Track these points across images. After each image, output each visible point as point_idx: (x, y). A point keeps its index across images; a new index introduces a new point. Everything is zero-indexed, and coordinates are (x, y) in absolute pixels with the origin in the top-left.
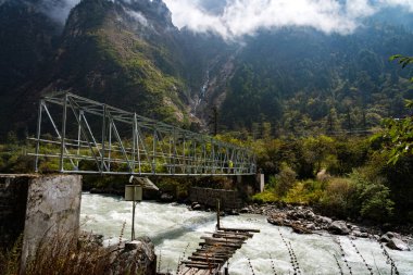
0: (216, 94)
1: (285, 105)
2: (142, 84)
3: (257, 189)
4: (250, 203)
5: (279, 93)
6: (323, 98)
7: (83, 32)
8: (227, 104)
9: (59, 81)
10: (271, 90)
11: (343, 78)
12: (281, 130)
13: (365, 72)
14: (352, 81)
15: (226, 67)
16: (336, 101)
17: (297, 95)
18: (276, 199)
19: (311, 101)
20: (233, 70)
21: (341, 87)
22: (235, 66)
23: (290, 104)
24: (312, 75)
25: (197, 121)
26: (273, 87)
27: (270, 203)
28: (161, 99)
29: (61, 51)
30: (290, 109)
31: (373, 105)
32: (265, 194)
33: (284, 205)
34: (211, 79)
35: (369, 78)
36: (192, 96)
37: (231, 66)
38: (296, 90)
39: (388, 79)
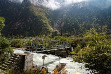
0: (61, 23)
1: (80, 25)
2: (41, 21)
3: (71, 51)
4: (69, 54)
5: (79, 22)
6: (91, 23)
7: (26, 7)
8: (64, 26)
9: (20, 21)
10: (76, 21)
11: (96, 18)
12: (79, 33)
13: (103, 16)
14: (99, 18)
15: (64, 15)
16: (94, 24)
17: (84, 23)
18: (75, 54)
19: (87, 24)
20: (66, 16)
21: (96, 20)
22: (66, 15)
23: (81, 25)
24: (88, 17)
25: (57, 30)
26: (77, 21)
27: (74, 54)
28: (47, 25)
29: (20, 13)
30: (82, 27)
31: (105, 25)
32: (73, 52)
33: (77, 55)
34: (60, 19)
35: (104, 17)
36: (55, 24)
37: (65, 15)
38: (83, 21)
39: (109, 18)
